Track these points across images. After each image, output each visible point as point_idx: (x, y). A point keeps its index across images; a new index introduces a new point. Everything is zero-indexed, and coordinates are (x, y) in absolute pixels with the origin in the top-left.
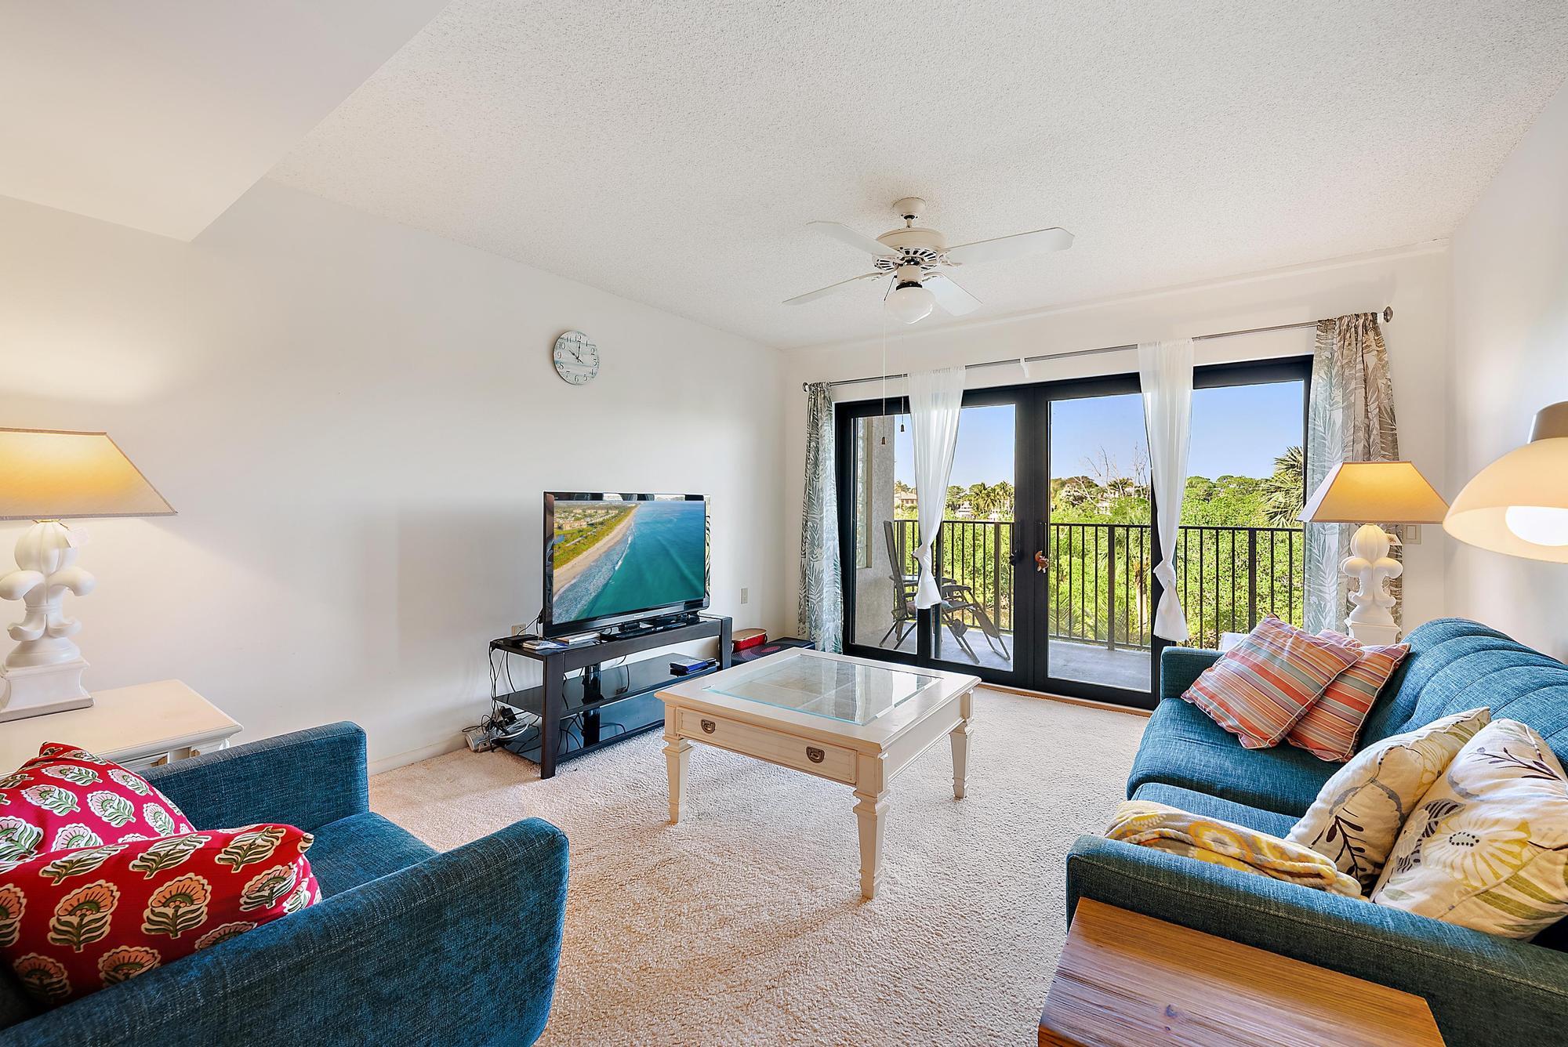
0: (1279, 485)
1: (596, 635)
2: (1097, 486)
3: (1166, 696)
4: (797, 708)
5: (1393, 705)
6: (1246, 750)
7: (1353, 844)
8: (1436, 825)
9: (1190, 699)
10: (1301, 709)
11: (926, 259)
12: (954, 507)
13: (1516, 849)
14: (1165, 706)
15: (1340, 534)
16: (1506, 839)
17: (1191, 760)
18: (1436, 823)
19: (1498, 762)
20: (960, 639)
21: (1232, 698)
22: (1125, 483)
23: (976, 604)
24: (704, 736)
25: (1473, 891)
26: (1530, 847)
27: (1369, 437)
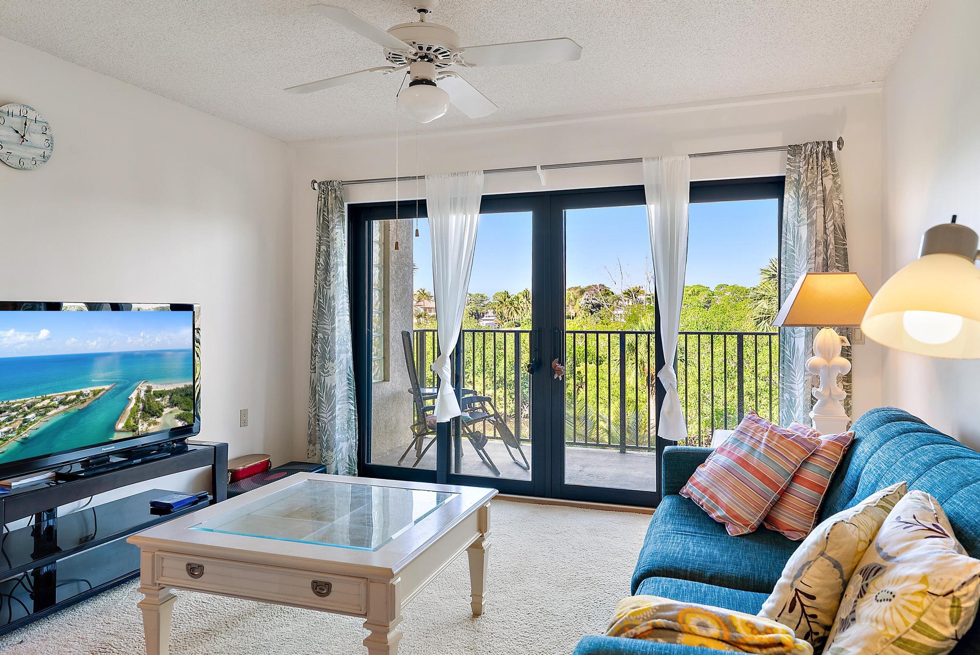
0: (763, 293)
1: (49, 474)
2: (613, 294)
3: (667, 494)
4: (303, 539)
5: (843, 485)
6: (731, 537)
7: (809, 611)
8: (867, 586)
9: (687, 494)
10: (774, 496)
11: (440, 57)
12: (478, 316)
13: (919, 599)
14: (666, 503)
15: (806, 336)
16: (913, 591)
17: (686, 551)
18: (867, 585)
19: (909, 527)
20: (481, 451)
21: (720, 491)
22: (638, 292)
23: (497, 415)
24: (189, 582)
25: (891, 639)
26: (928, 596)
27: (827, 251)
